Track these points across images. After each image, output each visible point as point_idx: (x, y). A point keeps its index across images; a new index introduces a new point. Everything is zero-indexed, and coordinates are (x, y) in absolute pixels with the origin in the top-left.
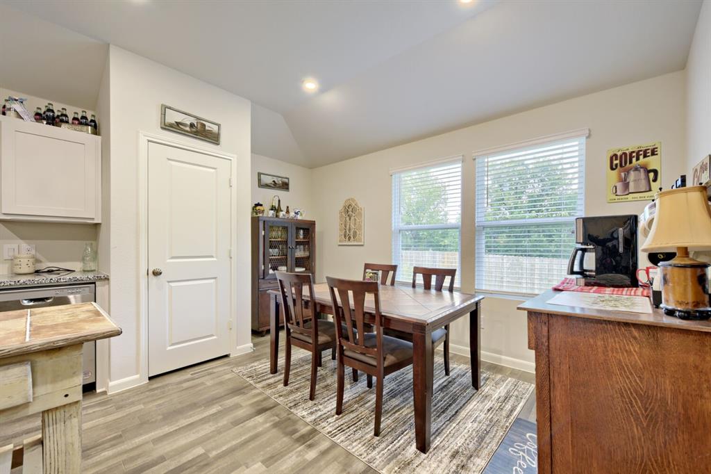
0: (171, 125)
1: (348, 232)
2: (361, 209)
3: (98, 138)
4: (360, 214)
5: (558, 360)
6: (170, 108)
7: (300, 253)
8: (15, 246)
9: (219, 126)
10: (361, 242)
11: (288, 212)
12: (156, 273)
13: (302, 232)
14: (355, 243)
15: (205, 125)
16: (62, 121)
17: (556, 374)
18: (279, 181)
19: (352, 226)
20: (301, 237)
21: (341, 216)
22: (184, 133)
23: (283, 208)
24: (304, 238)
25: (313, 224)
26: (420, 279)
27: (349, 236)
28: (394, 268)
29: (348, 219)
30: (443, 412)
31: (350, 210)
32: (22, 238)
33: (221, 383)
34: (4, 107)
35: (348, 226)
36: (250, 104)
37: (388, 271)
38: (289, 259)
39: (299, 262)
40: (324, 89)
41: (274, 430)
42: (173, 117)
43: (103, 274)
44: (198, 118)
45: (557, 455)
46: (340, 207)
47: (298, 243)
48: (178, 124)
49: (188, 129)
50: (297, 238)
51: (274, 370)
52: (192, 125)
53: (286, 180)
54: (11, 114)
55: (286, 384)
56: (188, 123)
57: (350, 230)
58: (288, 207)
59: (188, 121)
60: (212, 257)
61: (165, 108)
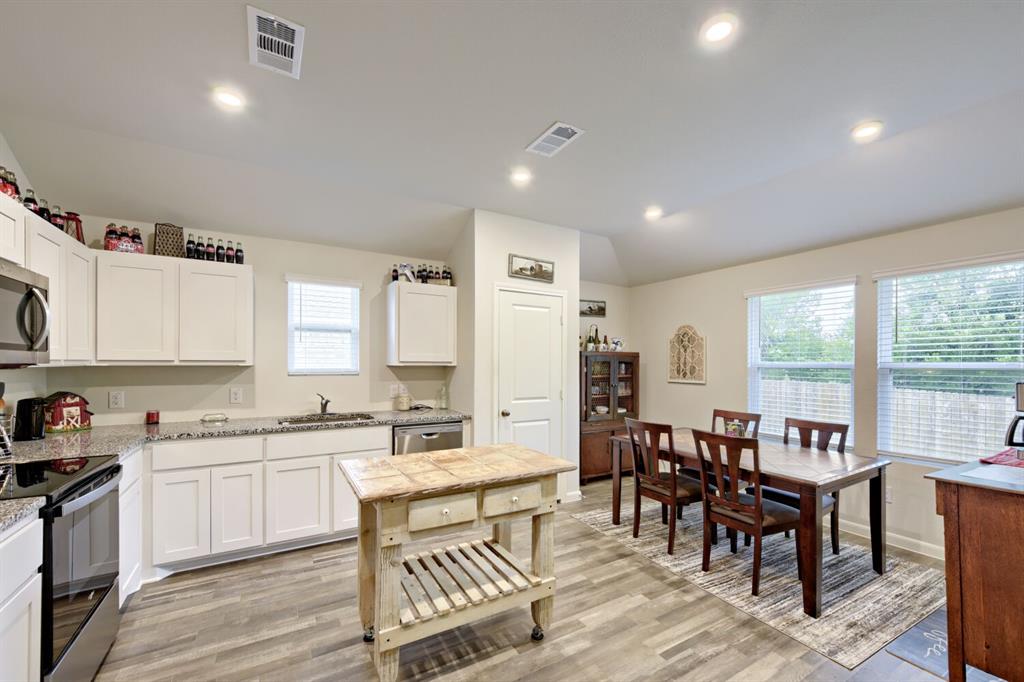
0: (516, 273)
1: (682, 366)
2: (702, 339)
3: (454, 289)
4: (700, 346)
5: (968, 526)
6: (516, 256)
7: (622, 391)
8: (396, 386)
9: (553, 263)
10: (702, 379)
11: (605, 342)
12: (505, 414)
13: (623, 366)
14: (694, 381)
15: (541, 266)
16: (430, 277)
17: (966, 539)
18: (595, 307)
19: (689, 359)
20: (623, 372)
21: (672, 347)
22: (526, 277)
23: (601, 338)
24: (626, 374)
25: (636, 356)
26: (794, 433)
27: (685, 370)
28: (757, 418)
29: (682, 350)
30: (834, 588)
31: (685, 340)
32: (400, 379)
33: (567, 526)
34: (395, 271)
35: (682, 360)
36: (578, 233)
37: (748, 422)
38: (611, 398)
39: (622, 401)
40: (667, 213)
41: (642, 574)
42: (518, 264)
43: (467, 414)
44: (537, 261)
45: (969, 612)
46: (672, 335)
47: (621, 380)
48: (521, 269)
49: (528, 273)
50: (619, 373)
51: (616, 520)
52: (532, 269)
53: (602, 305)
54: (402, 279)
55: (636, 535)
56: (529, 267)
57: (685, 364)
58: (606, 337)
59: (528, 264)
60: (545, 398)
61: (511, 257)
